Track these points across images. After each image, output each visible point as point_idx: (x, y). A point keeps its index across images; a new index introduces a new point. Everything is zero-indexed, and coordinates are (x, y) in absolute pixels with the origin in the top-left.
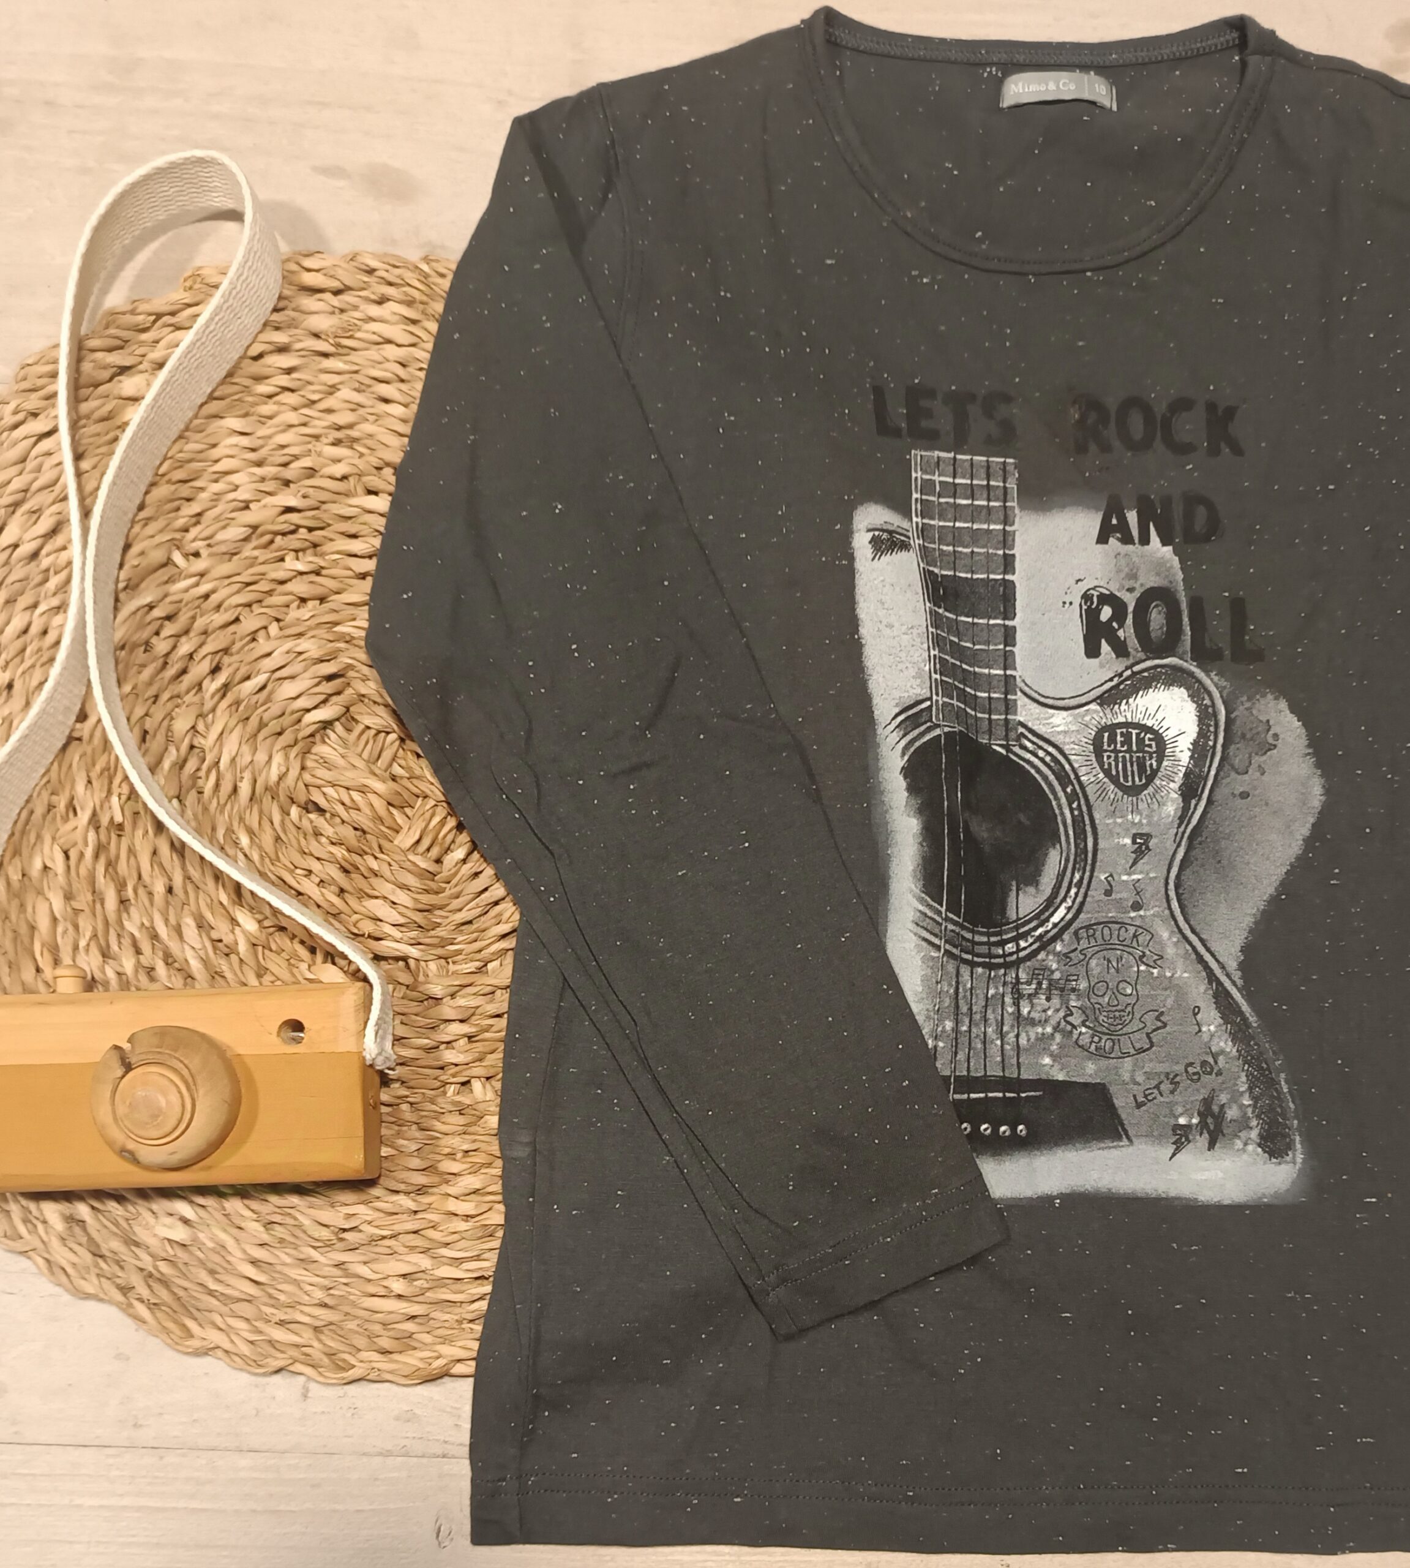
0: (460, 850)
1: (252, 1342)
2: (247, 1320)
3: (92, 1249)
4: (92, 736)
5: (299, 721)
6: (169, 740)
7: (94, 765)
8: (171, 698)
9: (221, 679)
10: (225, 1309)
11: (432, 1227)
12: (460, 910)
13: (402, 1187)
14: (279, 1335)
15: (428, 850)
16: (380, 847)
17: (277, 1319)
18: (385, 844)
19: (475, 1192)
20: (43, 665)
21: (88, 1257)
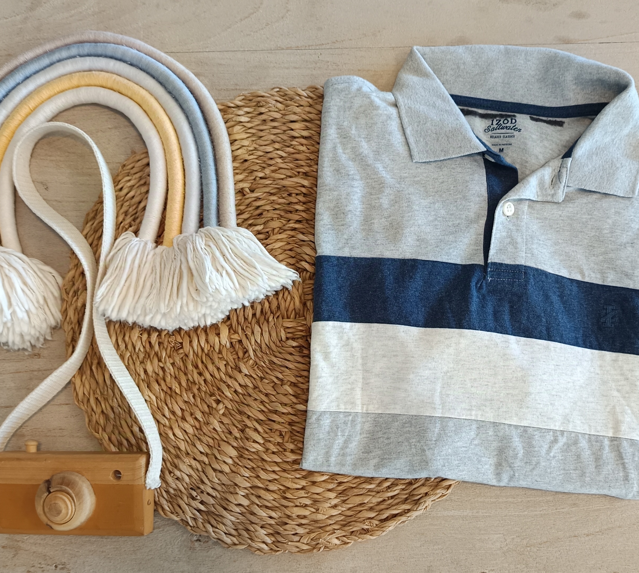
0: (295, 343)
1: (84, 393)
2: (90, 387)
3: (80, 320)
4: (248, 198)
5: (301, 260)
6: (264, 223)
7: (239, 206)
8: (279, 214)
9: (297, 226)
10: (88, 377)
11: (164, 425)
12: (276, 357)
13: (170, 406)
14: (92, 401)
15: (289, 333)
16: (278, 316)
17: (96, 396)
18: (280, 317)
19: (185, 431)
20: (260, 166)
21: (76, 320)
